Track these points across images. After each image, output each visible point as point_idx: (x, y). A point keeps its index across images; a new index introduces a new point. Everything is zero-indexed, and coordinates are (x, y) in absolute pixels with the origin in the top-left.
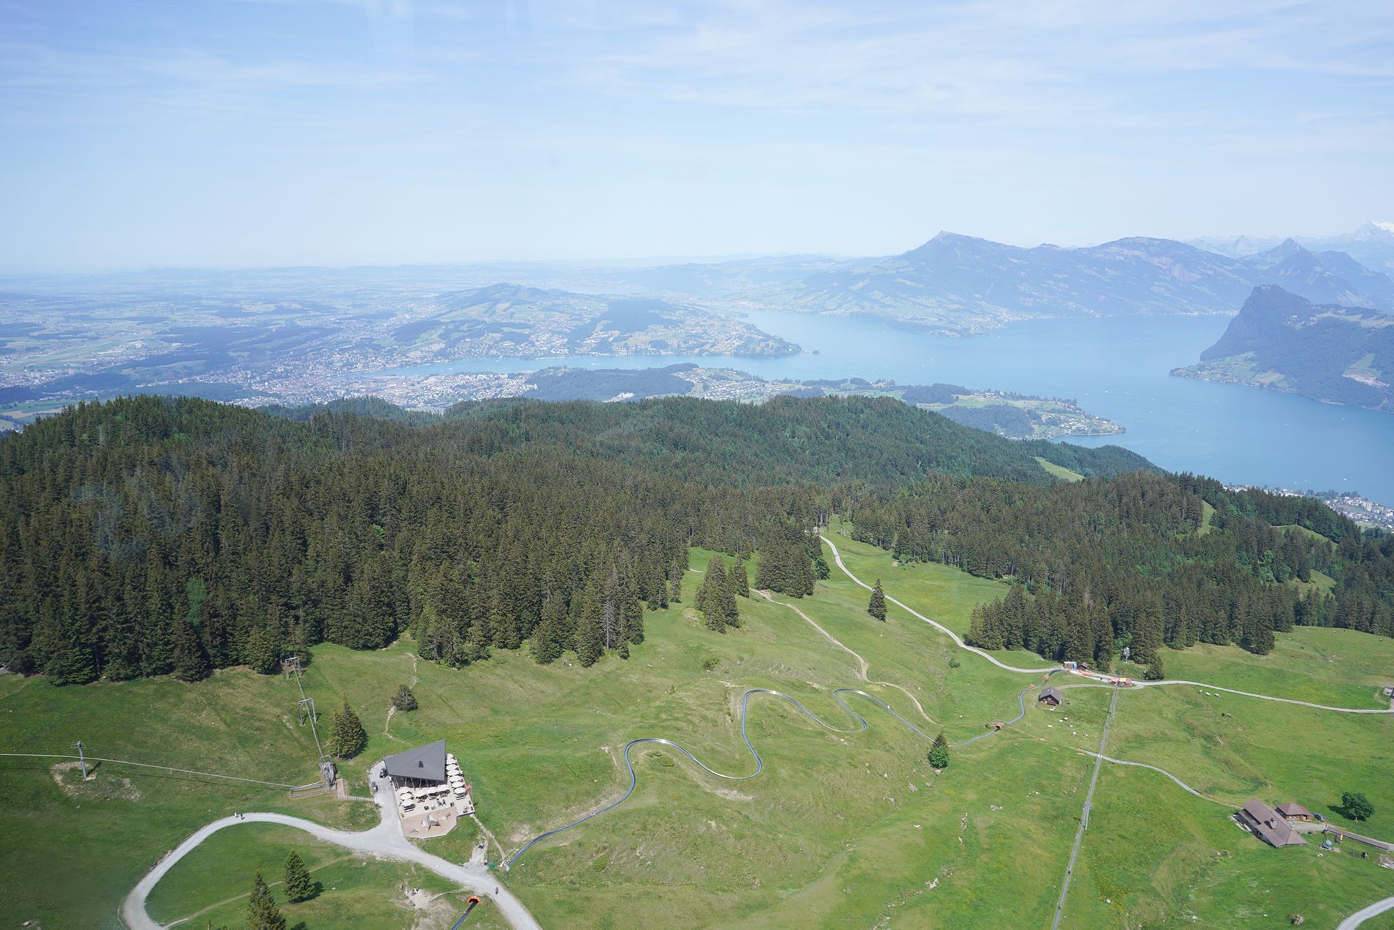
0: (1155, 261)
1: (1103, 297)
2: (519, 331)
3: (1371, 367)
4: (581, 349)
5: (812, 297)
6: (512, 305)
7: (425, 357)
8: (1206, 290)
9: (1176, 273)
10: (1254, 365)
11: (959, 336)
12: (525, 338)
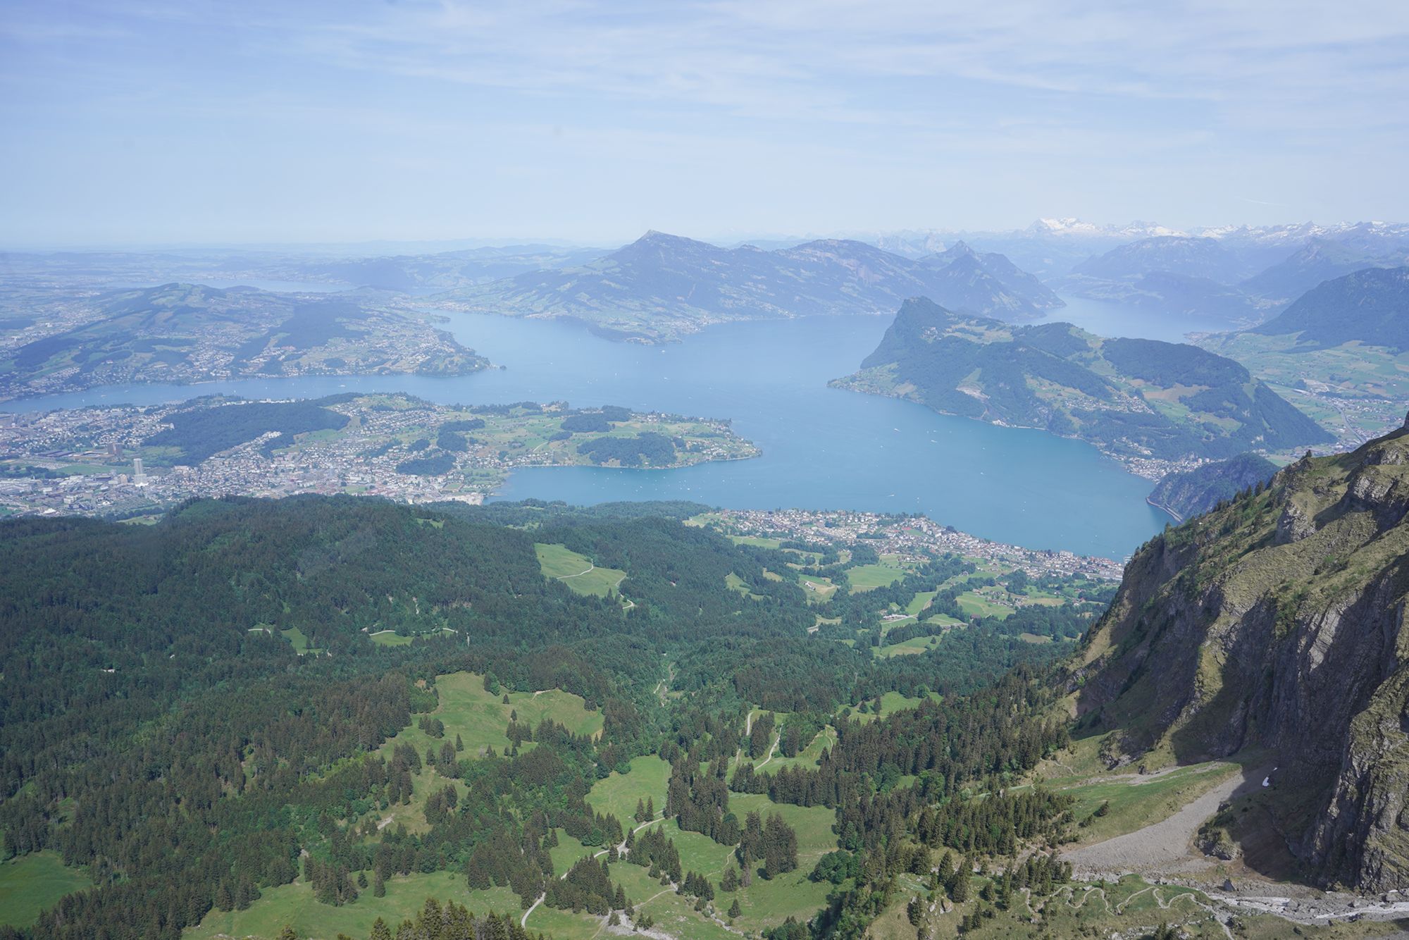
0: (845, 262)
1: (797, 298)
2: (175, 349)
3: (978, 381)
4: (246, 370)
5: (520, 298)
6: (175, 315)
7: (53, 385)
8: (887, 290)
9: (862, 274)
10: (895, 376)
11: (653, 343)
12: (182, 357)
